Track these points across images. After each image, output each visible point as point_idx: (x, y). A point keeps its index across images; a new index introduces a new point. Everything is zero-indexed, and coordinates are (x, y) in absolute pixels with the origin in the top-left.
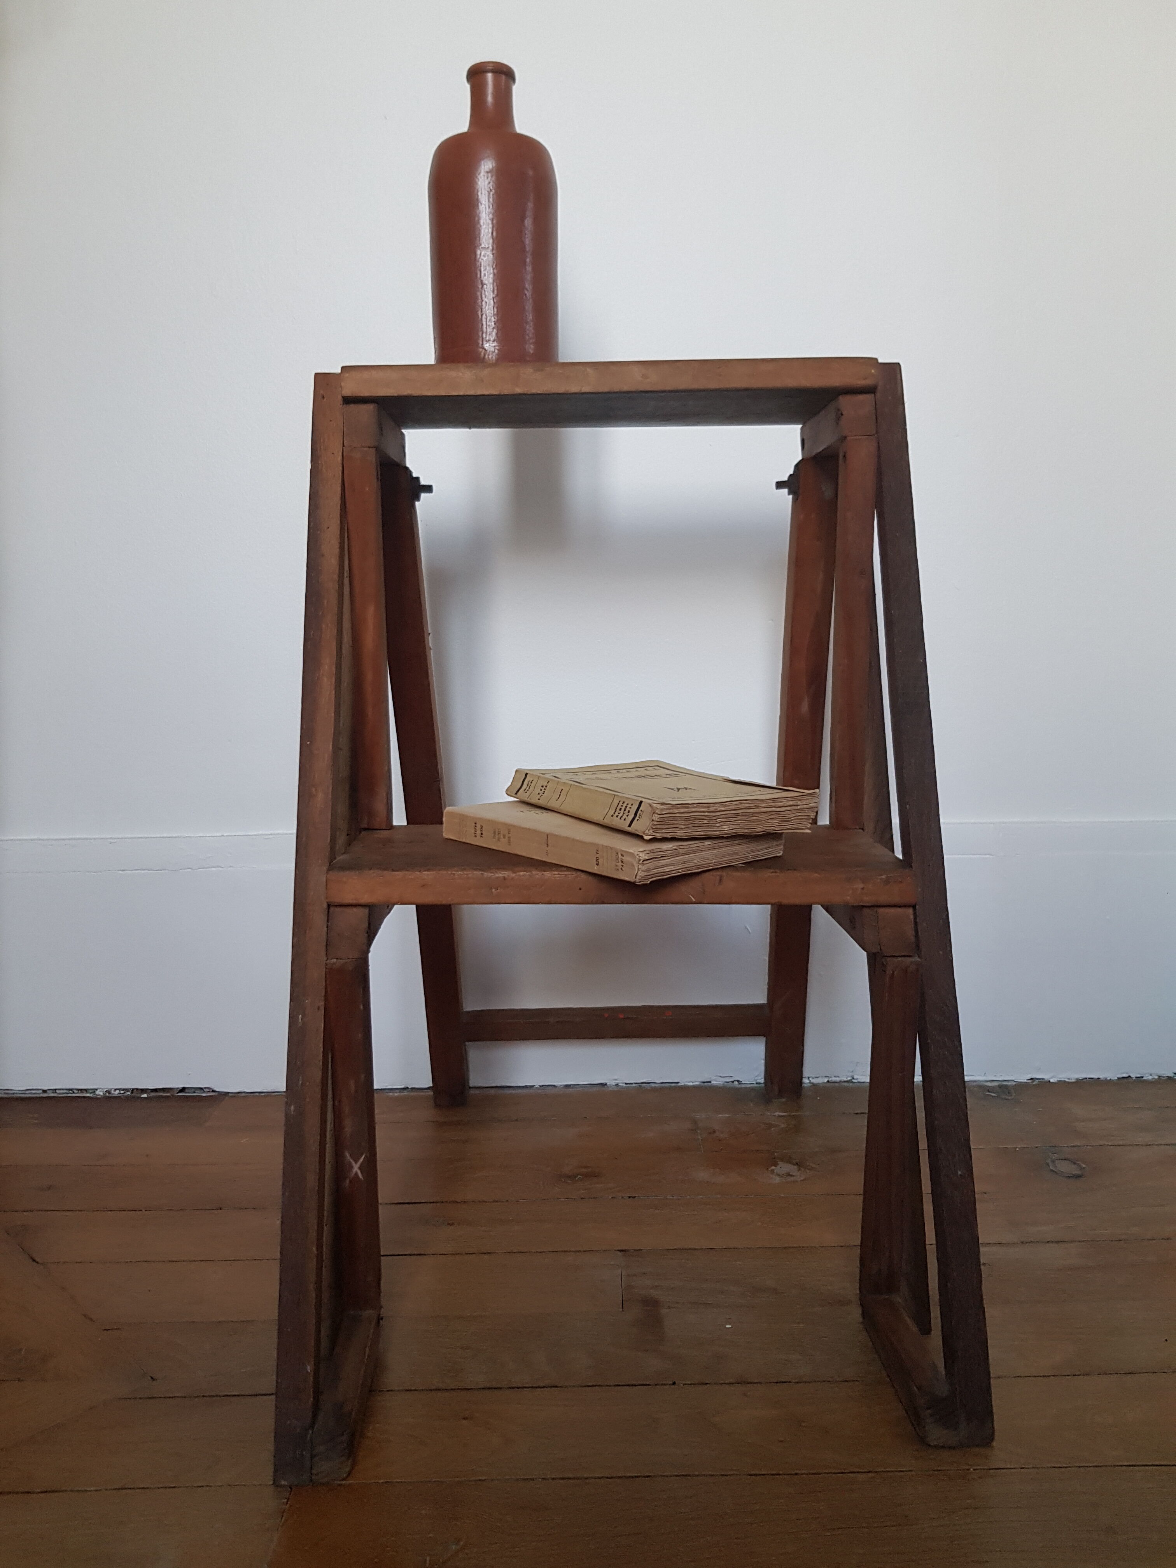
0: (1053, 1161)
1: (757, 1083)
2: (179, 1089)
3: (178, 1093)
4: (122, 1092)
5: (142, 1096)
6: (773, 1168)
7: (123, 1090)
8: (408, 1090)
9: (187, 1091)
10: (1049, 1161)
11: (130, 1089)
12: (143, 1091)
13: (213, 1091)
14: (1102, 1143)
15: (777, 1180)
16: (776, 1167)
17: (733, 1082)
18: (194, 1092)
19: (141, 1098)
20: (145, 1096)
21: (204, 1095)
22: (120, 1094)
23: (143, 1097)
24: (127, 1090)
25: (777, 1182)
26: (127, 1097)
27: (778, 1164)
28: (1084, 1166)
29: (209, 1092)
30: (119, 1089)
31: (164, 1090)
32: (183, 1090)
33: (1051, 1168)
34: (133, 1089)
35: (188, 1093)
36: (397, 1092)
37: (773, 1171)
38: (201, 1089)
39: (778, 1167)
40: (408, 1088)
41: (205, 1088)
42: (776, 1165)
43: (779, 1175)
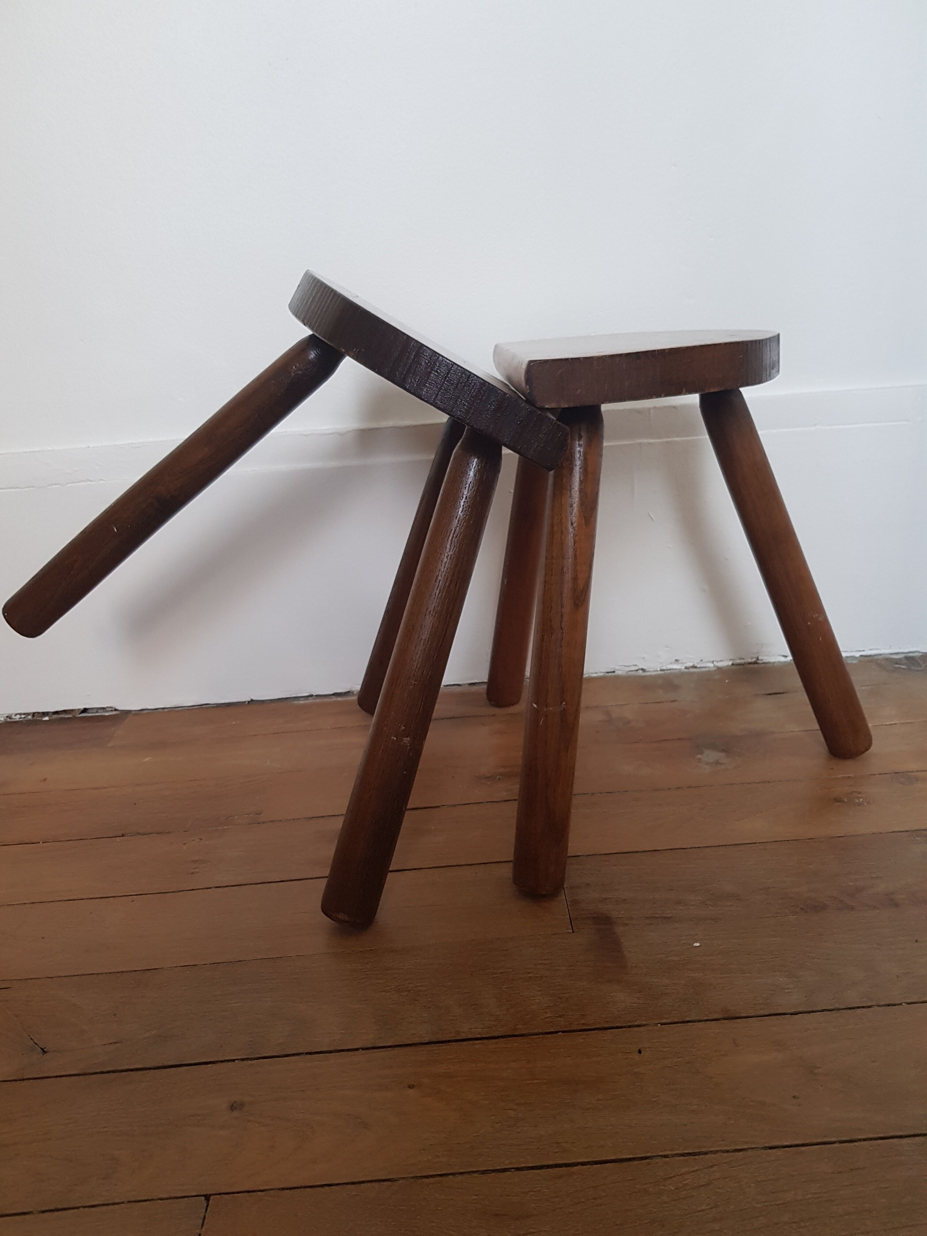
1: (661, 670)
2: (80, 710)
3: (80, 714)
4: (23, 716)
5: (44, 719)
6: (699, 756)
7: (24, 714)
8: (313, 697)
9: (89, 711)
11: (31, 713)
12: (45, 714)
13: (116, 710)
15: (707, 769)
16: (702, 754)
17: (637, 670)
18: (97, 712)
19: (42, 721)
20: (47, 718)
21: (107, 714)
22: (21, 718)
23: (45, 721)
24: (28, 714)
25: (707, 772)
26: (29, 720)
27: (704, 752)
29: (112, 711)
30: (20, 714)
31: (65, 712)
32: (85, 710)
34: (34, 713)
35: (91, 713)
36: (301, 700)
37: (699, 760)
38: (103, 708)
39: (705, 755)
40: (312, 696)
41: (108, 707)
42: (701, 753)
43: (707, 764)
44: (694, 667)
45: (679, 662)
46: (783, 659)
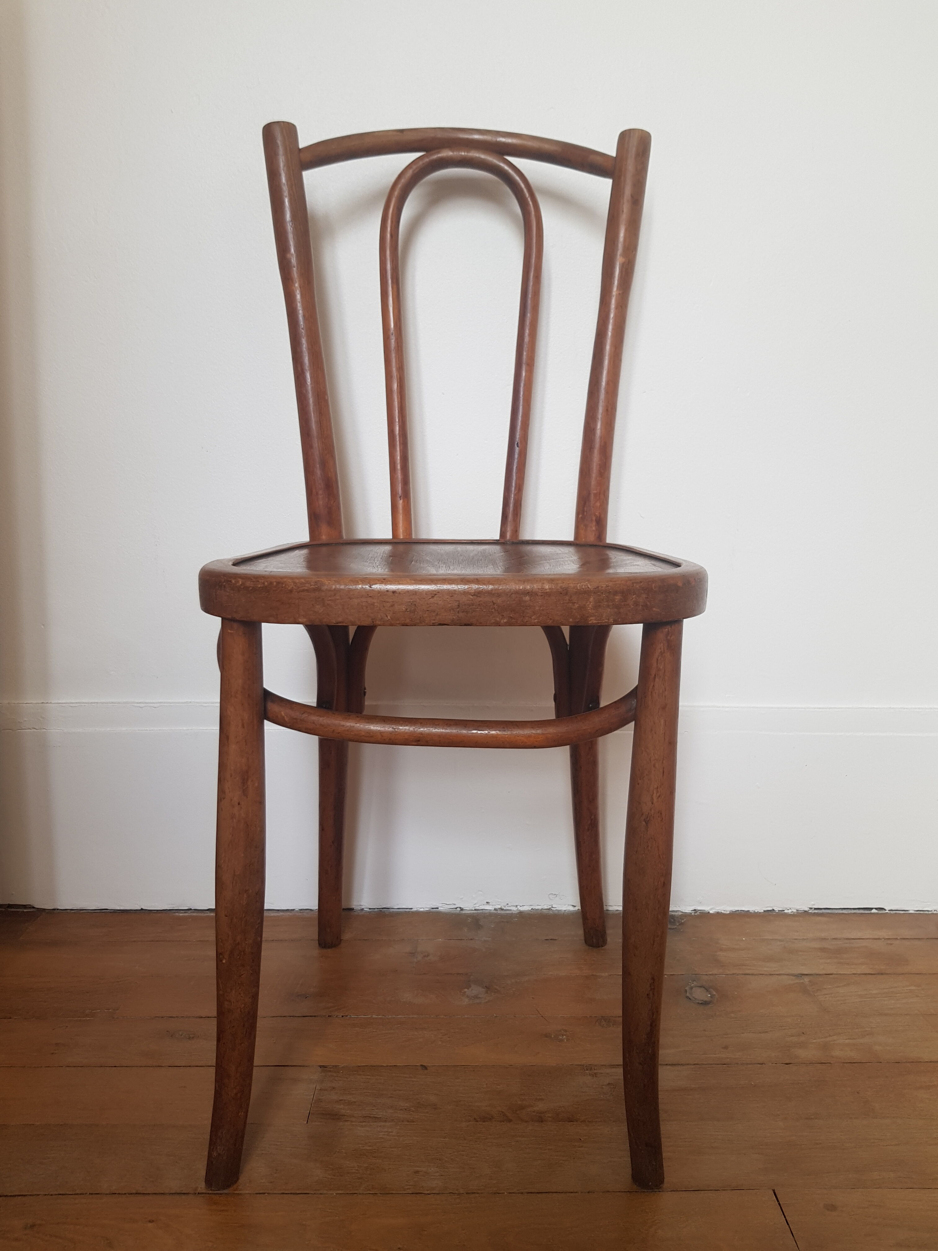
0: (691, 988)
1: (475, 910)
2: (6, 906)
3: (5, 909)
6: (466, 990)
8: (192, 911)
9: (13, 907)
10: (687, 988)
13: (33, 908)
14: (734, 972)
15: (466, 1001)
16: (468, 989)
17: (456, 908)
18: (18, 909)
21: (26, 910)
25: (465, 1003)
27: (470, 987)
28: (715, 993)
29: (30, 908)
32: (9, 906)
33: (688, 994)
35: (14, 909)
36: (182, 913)
37: (465, 993)
38: (24, 905)
39: (470, 989)
40: (191, 909)
41: (27, 906)
42: (468, 987)
43: (468, 997)
44: (502, 909)
45: (490, 904)
46: (572, 909)
